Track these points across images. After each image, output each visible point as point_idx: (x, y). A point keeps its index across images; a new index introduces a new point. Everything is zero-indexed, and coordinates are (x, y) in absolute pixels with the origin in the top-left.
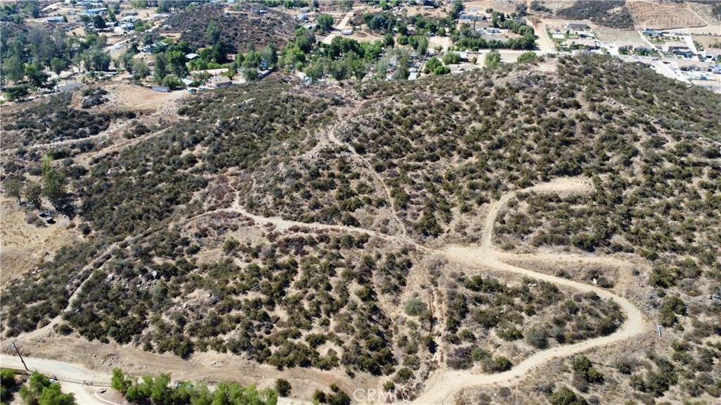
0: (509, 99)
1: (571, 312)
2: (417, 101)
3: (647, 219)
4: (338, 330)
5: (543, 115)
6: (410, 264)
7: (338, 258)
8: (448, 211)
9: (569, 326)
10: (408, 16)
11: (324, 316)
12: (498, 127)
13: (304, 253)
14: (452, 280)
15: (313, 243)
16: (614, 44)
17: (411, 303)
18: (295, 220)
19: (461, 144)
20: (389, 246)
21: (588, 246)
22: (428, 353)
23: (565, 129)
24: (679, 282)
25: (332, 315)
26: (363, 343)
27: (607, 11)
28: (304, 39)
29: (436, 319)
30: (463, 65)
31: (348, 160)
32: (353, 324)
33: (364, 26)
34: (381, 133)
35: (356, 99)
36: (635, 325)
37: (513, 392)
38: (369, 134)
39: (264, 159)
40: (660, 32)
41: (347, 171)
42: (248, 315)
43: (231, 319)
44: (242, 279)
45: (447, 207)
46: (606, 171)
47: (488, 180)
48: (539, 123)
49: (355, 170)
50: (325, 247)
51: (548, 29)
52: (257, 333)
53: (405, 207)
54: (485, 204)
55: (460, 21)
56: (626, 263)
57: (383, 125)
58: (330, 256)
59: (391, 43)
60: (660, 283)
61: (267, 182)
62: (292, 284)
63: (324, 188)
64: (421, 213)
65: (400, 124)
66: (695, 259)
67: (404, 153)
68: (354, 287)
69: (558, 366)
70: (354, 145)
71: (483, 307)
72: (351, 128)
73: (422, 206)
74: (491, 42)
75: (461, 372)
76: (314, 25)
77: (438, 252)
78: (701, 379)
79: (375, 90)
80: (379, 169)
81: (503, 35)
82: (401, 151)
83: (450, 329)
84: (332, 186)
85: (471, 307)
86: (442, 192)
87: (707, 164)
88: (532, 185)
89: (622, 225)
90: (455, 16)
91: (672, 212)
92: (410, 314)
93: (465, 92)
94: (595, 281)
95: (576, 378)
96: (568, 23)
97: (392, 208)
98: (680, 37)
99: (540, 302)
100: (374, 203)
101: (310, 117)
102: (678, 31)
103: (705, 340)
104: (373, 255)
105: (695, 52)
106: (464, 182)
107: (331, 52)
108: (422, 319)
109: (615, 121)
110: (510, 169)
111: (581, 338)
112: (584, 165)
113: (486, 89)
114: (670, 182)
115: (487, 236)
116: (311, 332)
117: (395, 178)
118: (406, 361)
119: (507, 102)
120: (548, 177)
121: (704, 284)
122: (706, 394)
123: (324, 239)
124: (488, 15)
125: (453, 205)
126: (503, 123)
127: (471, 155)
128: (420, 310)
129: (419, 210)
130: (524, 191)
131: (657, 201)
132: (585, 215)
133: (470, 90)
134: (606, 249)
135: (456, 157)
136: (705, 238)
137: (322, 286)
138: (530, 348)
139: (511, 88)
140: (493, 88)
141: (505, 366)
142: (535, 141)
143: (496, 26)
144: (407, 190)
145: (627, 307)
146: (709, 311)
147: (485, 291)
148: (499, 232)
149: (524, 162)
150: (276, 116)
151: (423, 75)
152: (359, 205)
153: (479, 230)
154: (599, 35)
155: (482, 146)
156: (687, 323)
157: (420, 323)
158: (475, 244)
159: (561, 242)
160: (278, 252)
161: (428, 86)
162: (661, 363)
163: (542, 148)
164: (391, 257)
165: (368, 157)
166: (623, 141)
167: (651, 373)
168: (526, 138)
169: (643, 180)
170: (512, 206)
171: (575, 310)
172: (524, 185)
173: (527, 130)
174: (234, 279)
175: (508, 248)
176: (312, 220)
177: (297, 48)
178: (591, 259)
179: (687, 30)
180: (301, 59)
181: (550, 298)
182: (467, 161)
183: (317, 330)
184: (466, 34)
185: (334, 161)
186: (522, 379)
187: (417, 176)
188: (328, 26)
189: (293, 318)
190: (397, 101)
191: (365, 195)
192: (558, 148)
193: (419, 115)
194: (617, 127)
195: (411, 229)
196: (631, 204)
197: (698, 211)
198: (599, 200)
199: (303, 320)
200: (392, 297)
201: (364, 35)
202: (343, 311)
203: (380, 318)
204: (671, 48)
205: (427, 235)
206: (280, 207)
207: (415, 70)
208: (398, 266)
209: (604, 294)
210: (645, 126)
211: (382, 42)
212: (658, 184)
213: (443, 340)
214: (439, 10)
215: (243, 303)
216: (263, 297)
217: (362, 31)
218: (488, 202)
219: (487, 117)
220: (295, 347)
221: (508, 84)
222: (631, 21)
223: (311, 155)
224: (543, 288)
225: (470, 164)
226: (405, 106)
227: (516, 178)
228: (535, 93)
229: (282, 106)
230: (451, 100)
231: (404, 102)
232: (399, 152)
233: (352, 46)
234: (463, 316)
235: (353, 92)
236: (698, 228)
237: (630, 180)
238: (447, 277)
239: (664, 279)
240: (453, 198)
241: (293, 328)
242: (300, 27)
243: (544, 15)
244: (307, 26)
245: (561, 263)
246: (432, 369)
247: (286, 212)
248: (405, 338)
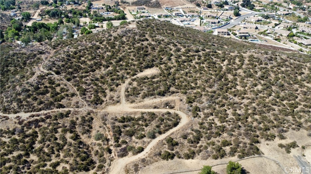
0: (120, 41)
1: (161, 121)
2: (80, 47)
3: (181, 79)
4: (65, 157)
5: (135, 45)
6: (92, 119)
7: (57, 124)
8: (104, 92)
9: (162, 127)
10: (68, 10)
11: (56, 153)
12: (118, 53)
13: (40, 126)
14: (112, 121)
15: (43, 120)
16: (155, 14)
17: (96, 135)
18: (31, 112)
19: (104, 63)
20: (81, 113)
21: (162, 94)
22: (108, 154)
23: (144, 50)
24: (196, 100)
25: (60, 151)
26: (78, 159)
27: (151, 2)
28: (16, 25)
29: (109, 139)
30: (97, 29)
31: (53, 78)
32: (71, 152)
33: (47, 16)
34: (66, 64)
35: (50, 50)
36: (185, 120)
37: (146, 159)
38: (60, 65)
39: (7, 86)
40: (171, 8)
41: (53, 83)
42: (16, 163)
43: (6, 169)
44: (8, 147)
45: (103, 90)
46: (163, 64)
47: (118, 76)
48: (134, 49)
49: (57, 82)
50: (50, 121)
51: (129, 11)
52: (23, 171)
53: (84, 94)
54: (119, 86)
55: (92, 10)
56: (177, 97)
57: (66, 60)
58: (53, 124)
59: (62, 22)
60: (190, 102)
61: (12, 97)
62: (37, 142)
63: (43, 94)
64: (93, 95)
65: (74, 58)
66: (199, 90)
67: (79, 71)
68: (68, 135)
69: (161, 143)
70: (54, 71)
71: (128, 129)
72: (51, 63)
73: (92, 92)
74: (107, 18)
75: (124, 158)
76: (20, 18)
77: (103, 110)
78: (210, 133)
79: (59, 44)
80: (69, 80)
81: (112, 15)
82: (77, 70)
83: (116, 142)
84: (47, 92)
85: (122, 130)
86: (100, 84)
87: (196, 55)
88: (136, 74)
89: (172, 83)
90: (89, 8)
91: (189, 75)
92: (97, 140)
93: (101, 40)
94: (168, 107)
95: (169, 146)
96: (136, 7)
97: (79, 96)
98: (178, 9)
99: (149, 120)
100: (70, 95)
101: (28, 62)
102: (177, 7)
103: (208, 119)
104: (74, 119)
105: (184, 15)
106: (108, 78)
107: (33, 30)
108: (103, 141)
109: (162, 44)
110: (126, 69)
111: (167, 130)
112: (154, 63)
113: (110, 38)
114: (185, 64)
115: (123, 99)
116: (51, 162)
117: (77, 83)
118: (100, 161)
119: (119, 42)
120: (142, 70)
121: (204, 99)
122: (212, 138)
123: (48, 117)
124: (104, 7)
125: (106, 89)
126: (119, 51)
127: (109, 67)
128: (101, 137)
129: (91, 94)
130: (134, 77)
131: (183, 72)
132: (159, 82)
133: (103, 39)
134: (169, 94)
135: (103, 69)
136: (201, 82)
137: (52, 139)
138: (149, 140)
139: (120, 36)
140: (112, 37)
141: (141, 150)
142: (134, 57)
143: (108, 11)
144: (84, 87)
145: (181, 114)
146: (208, 108)
147: (127, 122)
148: (127, 96)
149: (131, 65)
150: (9, 64)
151: (80, 35)
152: (63, 98)
153: (119, 97)
154: (149, 11)
155: (113, 62)
156: (201, 114)
157: (102, 143)
158: (118, 104)
159: (152, 95)
160: (25, 129)
161: (84, 40)
162: (196, 131)
163: (137, 59)
164: (83, 118)
165: (62, 75)
166: (166, 51)
167: (194, 136)
168: (130, 56)
169: (176, 65)
170: (130, 85)
171: (163, 120)
172: (133, 75)
173: (130, 52)
174: (4, 148)
175: (133, 102)
176: (40, 110)
177: (13, 30)
178: (165, 99)
179: (180, 7)
180: (18, 34)
181: (153, 118)
182: (108, 70)
183: (54, 160)
184: (96, 15)
185: (46, 80)
186: (149, 153)
187: (87, 80)
188: (28, 18)
189: (40, 158)
190: (71, 48)
191: (65, 93)
192: (143, 58)
193: (82, 53)
194: (163, 46)
195: (89, 103)
196: (174, 75)
197: (197, 73)
198: (162, 75)
199: (46, 157)
200: (87, 135)
201: (48, 20)
202: (65, 148)
203: (84, 146)
204: (176, 14)
205: (97, 104)
206: (22, 107)
207: (76, 33)
208: (87, 121)
209: (172, 111)
210: (173, 44)
211: (57, 22)
212: (182, 65)
213: (114, 147)
214: (81, 6)
215: (12, 159)
216: (22, 153)
217: (46, 19)
218: (120, 85)
219: (113, 50)
220: (45, 171)
221: (118, 35)
222: (160, 5)
223: (33, 80)
224: (149, 115)
225: (109, 70)
226: (75, 50)
227: (129, 73)
228: (130, 37)
229: (12, 58)
230: (95, 44)
231: (74, 48)
232: (76, 71)
233: (42, 26)
234: (120, 134)
235: (48, 47)
236: (198, 79)
237: (172, 65)
238: (110, 120)
239: (191, 100)
240: (105, 86)
241: (42, 163)
242: (13, 19)
243: (126, 5)
244: (17, 19)
245: (154, 103)
246: (111, 161)
247: (25, 109)
248: (97, 151)
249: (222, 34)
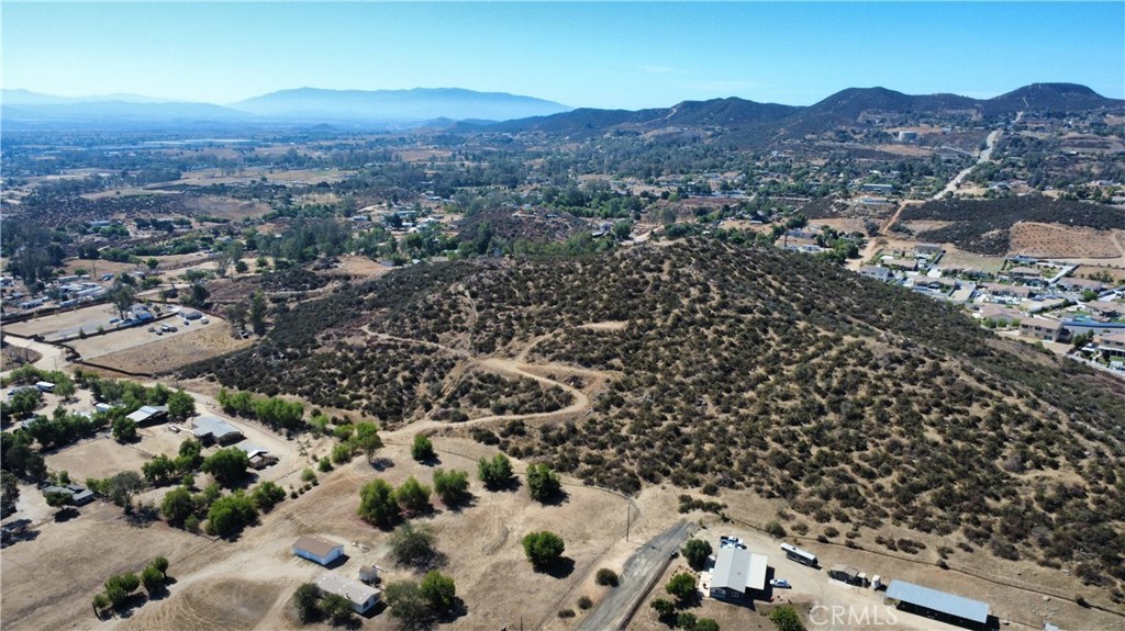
0: (615, 265)
1: (536, 397)
4: (374, 394)
5: (628, 276)
6: (454, 366)
7: (407, 358)
8: (509, 338)
9: (528, 405)
12: (590, 285)
13: (386, 353)
14: (473, 375)
15: (395, 348)
18: (394, 335)
19: (555, 297)
20: (448, 355)
21: (588, 363)
22: (423, 411)
23: (638, 286)
24: (634, 389)
25: (377, 386)
26: (385, 402)
27: (981, 234)
29: (444, 395)
31: (460, 301)
34: (498, 285)
36: (575, 408)
38: (487, 285)
40: (1036, 260)
41: (454, 308)
42: (323, 380)
43: (310, 380)
44: (334, 362)
45: (511, 336)
46: (646, 318)
47: (554, 320)
48: (621, 282)
49: (461, 308)
50: (402, 351)
51: (883, 250)
52: (322, 389)
53: (478, 333)
54: (538, 336)
56: (608, 376)
57: (503, 279)
58: (402, 356)
60: (619, 388)
63: (430, 317)
65: (518, 280)
66: (660, 376)
68: (404, 374)
69: (500, 423)
70: (471, 291)
71: (481, 392)
73: (491, 333)
75: (435, 421)
80: (480, 309)
82: (505, 298)
83: (448, 401)
84: (437, 317)
85: (472, 390)
86: (515, 326)
88: (583, 324)
94: (572, 383)
95: (505, 430)
97: (469, 333)
99: (520, 390)
100: (459, 329)
103: (617, 421)
104: (433, 359)
106: (537, 321)
109: (680, 282)
110: (576, 313)
111: (530, 412)
112: (632, 313)
114: (691, 327)
115: (523, 354)
116: (356, 393)
117: (486, 315)
119: (612, 267)
120: (598, 319)
121: (650, 390)
122: (585, 446)
123: (406, 347)
124: (820, 232)
125: (517, 335)
129: (487, 335)
130: (573, 328)
132: (602, 344)
134: (601, 366)
135: (544, 305)
137: (382, 371)
138: (489, 413)
141: (465, 420)
144: (489, 323)
145: (580, 398)
146: (638, 406)
147: (490, 383)
148: (532, 352)
149: (590, 309)
152: (447, 330)
153: (520, 350)
155: (569, 298)
156: (615, 410)
158: (510, 359)
159: (569, 359)
160: (368, 350)
162: (572, 429)
164: (444, 361)
165: (477, 300)
166: (675, 297)
167: (559, 434)
169: (670, 325)
170: (556, 337)
171: (539, 396)
172: (576, 324)
174: (329, 361)
175: (531, 361)
176: (406, 336)
178: (583, 371)
179: (1080, 260)
181: (529, 388)
182: (549, 308)
183: (360, 393)
185: (449, 301)
186: (468, 426)
187: (504, 315)
189: (350, 385)
191: (456, 324)
193: (538, 275)
194: (678, 286)
195: (473, 346)
196: (646, 340)
198: (623, 335)
199: (356, 386)
200: (428, 384)
203: (409, 393)
205: (482, 351)
206: (391, 327)
208: (445, 367)
209: (570, 390)
210: (702, 287)
213: (438, 406)
218: (542, 334)
219: (589, 278)
222: (1006, 246)
224: (529, 383)
227: (575, 319)
228: (636, 260)
232: (502, 298)
234: (462, 394)
237: (660, 324)
238: (471, 373)
239: (625, 386)
240: (519, 331)
241: (347, 390)
245: (557, 371)
246: (418, 419)
247: (393, 330)
249: (1036, 335)
